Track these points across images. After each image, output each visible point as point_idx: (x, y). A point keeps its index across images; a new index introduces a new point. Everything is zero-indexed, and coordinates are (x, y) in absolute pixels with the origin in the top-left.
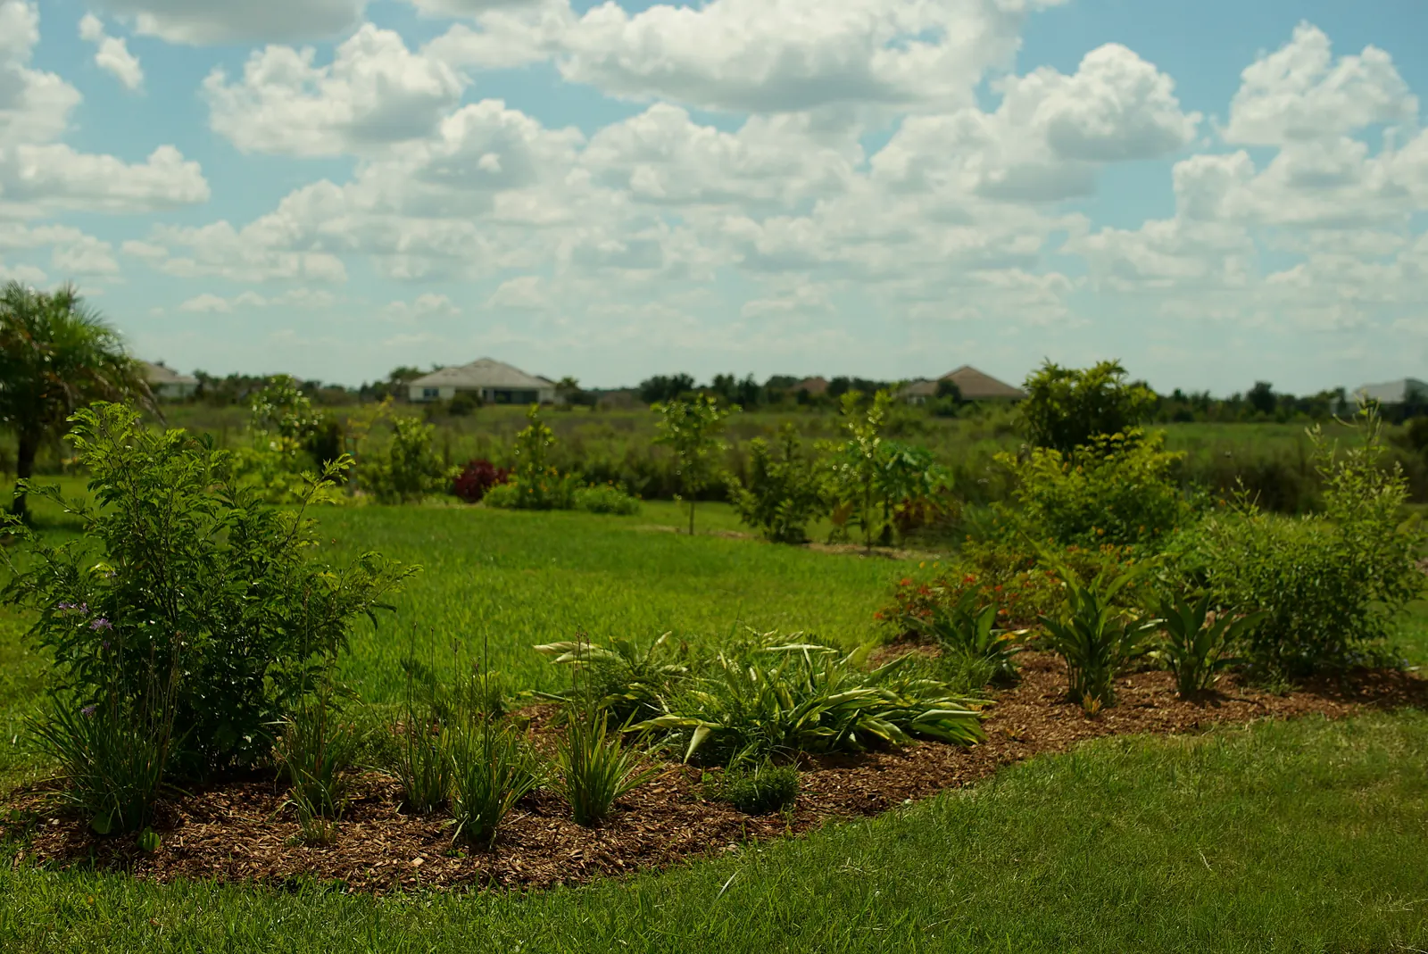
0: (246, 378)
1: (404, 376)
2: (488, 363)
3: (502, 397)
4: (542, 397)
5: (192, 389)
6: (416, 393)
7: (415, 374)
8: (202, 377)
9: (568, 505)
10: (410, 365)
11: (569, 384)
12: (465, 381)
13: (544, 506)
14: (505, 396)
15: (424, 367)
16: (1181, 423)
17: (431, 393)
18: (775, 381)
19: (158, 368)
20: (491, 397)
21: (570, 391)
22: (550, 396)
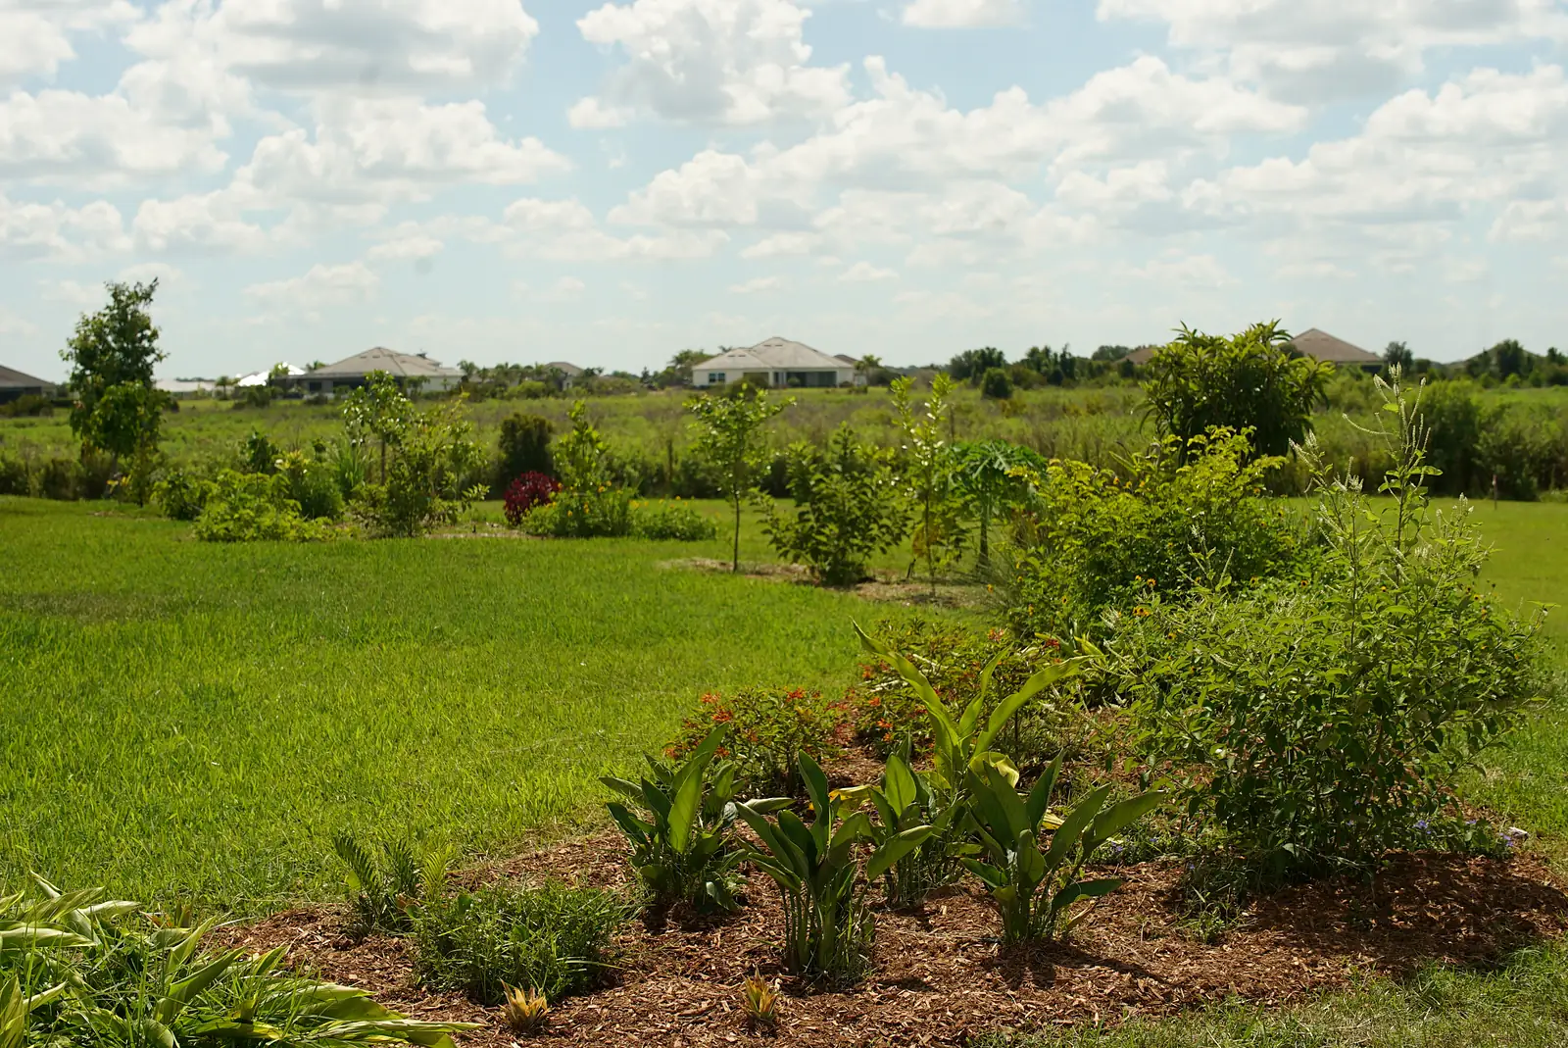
0: (516, 367)
1: (687, 360)
2: (781, 343)
3: (796, 380)
4: (839, 379)
5: (455, 382)
6: (700, 378)
7: (702, 358)
8: (468, 368)
9: (618, 529)
10: (695, 349)
11: (870, 362)
12: (754, 363)
13: (587, 532)
14: (800, 378)
15: (711, 349)
16: (1556, 386)
17: (717, 377)
18: (1103, 353)
19: (420, 359)
20: (783, 379)
21: (871, 371)
22: (849, 377)
